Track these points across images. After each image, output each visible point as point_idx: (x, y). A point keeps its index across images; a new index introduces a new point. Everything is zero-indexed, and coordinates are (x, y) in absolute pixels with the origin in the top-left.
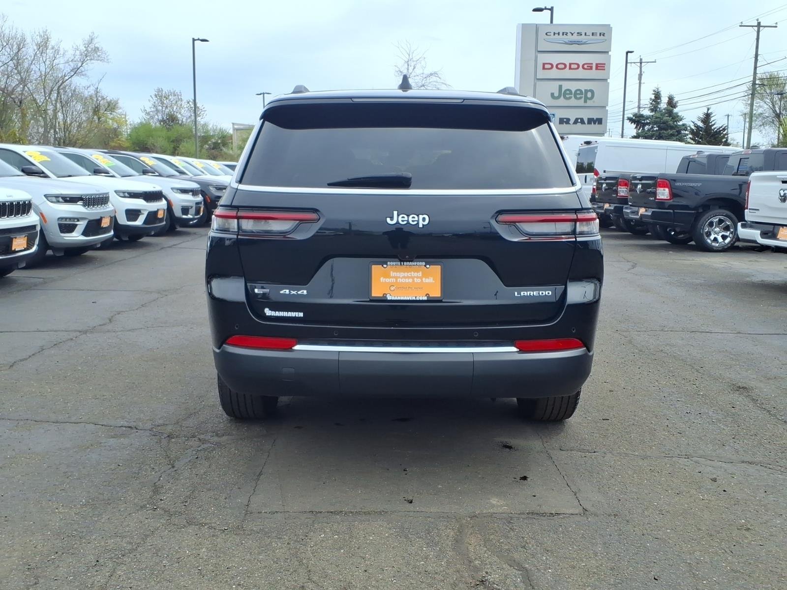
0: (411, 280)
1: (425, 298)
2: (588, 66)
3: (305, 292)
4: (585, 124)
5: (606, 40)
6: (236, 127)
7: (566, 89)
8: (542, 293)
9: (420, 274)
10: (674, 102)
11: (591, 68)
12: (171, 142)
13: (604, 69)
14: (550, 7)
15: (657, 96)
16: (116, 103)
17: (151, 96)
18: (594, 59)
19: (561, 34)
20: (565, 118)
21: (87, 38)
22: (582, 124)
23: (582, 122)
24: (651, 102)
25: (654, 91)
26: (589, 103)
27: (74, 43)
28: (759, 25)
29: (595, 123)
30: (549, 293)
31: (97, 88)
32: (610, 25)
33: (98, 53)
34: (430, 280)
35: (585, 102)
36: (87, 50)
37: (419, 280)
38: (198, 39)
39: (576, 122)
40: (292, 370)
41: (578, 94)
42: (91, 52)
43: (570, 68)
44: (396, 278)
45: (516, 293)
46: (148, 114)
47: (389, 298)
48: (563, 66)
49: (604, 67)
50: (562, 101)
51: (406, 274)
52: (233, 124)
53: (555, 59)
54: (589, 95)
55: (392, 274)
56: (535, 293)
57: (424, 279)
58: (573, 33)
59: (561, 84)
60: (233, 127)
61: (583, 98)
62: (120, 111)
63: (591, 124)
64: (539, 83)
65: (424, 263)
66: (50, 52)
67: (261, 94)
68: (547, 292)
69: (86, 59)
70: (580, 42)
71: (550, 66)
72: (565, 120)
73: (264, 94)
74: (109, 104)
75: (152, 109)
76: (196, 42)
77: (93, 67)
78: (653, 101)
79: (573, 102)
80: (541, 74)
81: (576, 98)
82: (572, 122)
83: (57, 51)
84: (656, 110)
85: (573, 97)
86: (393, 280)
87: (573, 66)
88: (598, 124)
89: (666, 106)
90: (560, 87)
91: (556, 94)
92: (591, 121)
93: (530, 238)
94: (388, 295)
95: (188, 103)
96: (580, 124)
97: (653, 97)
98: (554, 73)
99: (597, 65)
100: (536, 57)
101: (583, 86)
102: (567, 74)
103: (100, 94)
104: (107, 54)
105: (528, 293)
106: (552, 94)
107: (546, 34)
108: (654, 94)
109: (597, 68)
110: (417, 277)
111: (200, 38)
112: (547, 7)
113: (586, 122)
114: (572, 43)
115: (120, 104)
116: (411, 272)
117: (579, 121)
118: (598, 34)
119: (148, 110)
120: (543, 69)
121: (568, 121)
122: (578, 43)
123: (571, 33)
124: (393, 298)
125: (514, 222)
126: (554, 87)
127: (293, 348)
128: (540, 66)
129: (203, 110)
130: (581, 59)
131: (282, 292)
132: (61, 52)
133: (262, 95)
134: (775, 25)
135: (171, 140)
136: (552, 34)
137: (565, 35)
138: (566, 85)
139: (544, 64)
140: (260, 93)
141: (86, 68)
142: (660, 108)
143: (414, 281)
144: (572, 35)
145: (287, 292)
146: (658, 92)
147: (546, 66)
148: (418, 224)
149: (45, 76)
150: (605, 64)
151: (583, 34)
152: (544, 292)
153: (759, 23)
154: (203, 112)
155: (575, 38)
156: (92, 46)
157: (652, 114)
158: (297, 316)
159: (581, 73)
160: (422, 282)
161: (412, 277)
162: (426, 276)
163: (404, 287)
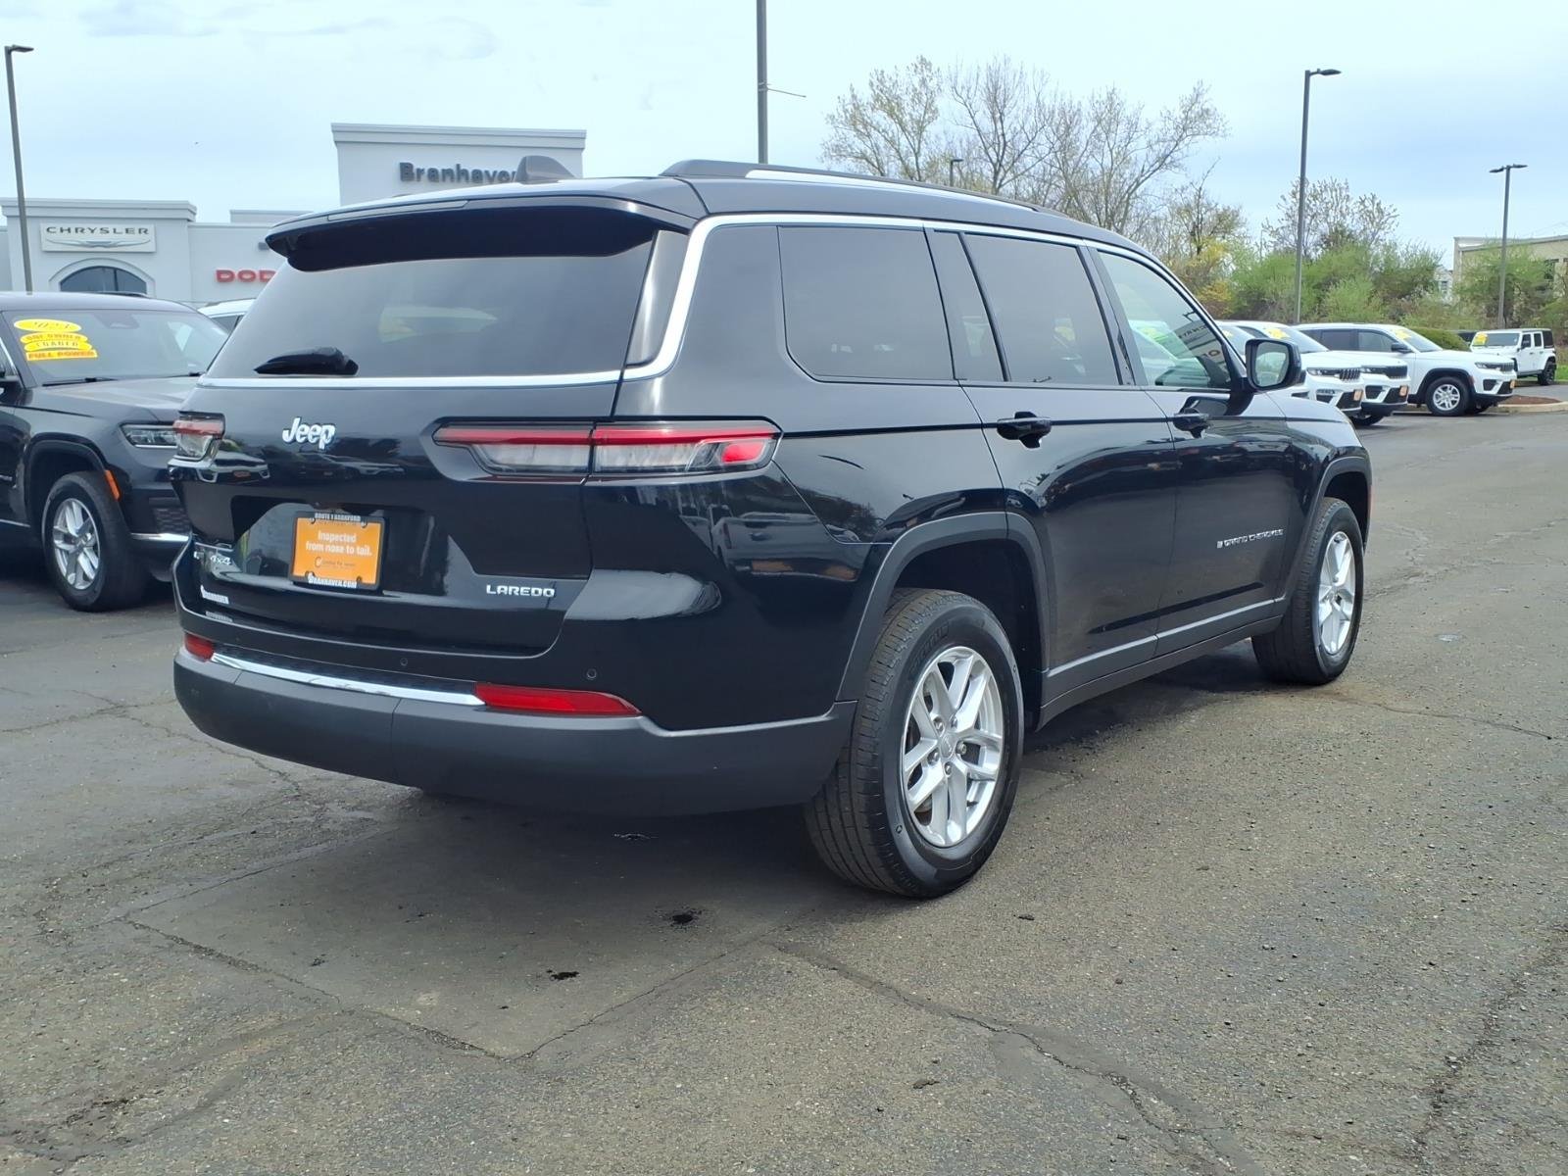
0: (339, 549)
1: (354, 585)
6: (1462, 245)
8: (536, 592)
9: (353, 539)
12: (1314, 288)
16: (1236, 214)
17: (1282, 197)
21: (1189, 93)
27: (1165, 108)
30: (548, 593)
31: (1201, 189)
33: (1207, 122)
34: (365, 551)
36: (1186, 118)
37: (350, 550)
38: (1318, 72)
42: (1195, 119)
44: (325, 543)
45: (489, 587)
46: (1275, 233)
47: (311, 580)
51: (337, 538)
52: (1457, 239)
55: (321, 535)
56: (522, 589)
57: (358, 548)
60: (1456, 245)
62: (1243, 229)
65: (359, 519)
66: (1122, 130)
67: (1501, 170)
68: (545, 590)
69: (1184, 135)
73: (1509, 168)
74: (1221, 218)
75: (1285, 223)
76: (1312, 78)
77: (1198, 149)
83: (1133, 126)
86: (320, 546)
93: (495, 476)
94: (310, 574)
95: (1363, 202)
103: (1204, 201)
104: (1225, 121)
105: (511, 588)
110: (351, 544)
111: (1322, 70)
115: (1243, 214)
116: (343, 533)
119: (1276, 225)
124: (316, 582)
125: (469, 442)
129: (1392, 215)
132: (1142, 125)
133: (1505, 171)
135: (1315, 283)
140: (1499, 168)
141: (1185, 153)
143: (345, 551)
145: (215, 558)
148: (318, 442)
149: (1111, 176)
152: (540, 590)
154: (1390, 220)
156: (1196, 108)
160: (355, 553)
161: (344, 544)
162: (360, 542)
163: (333, 562)
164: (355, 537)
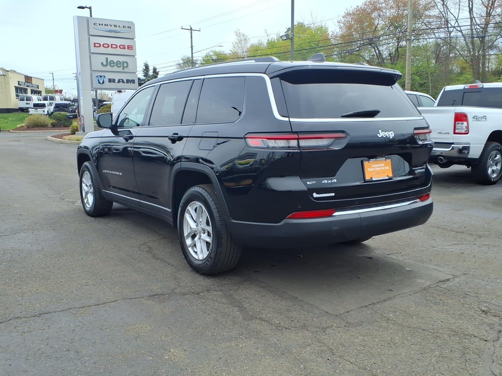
0: (380, 169)
1: (387, 178)
2: (122, 47)
3: (335, 181)
4: (125, 83)
5: (132, 31)
7: (110, 60)
9: (383, 165)
10: (157, 71)
11: (125, 48)
13: (133, 49)
14: (89, 7)
15: (147, 67)
18: (126, 43)
19: (104, 25)
20: (112, 79)
22: (123, 83)
23: (123, 82)
24: (143, 70)
25: (144, 64)
26: (126, 70)
28: (191, 29)
29: (131, 83)
32: (133, 22)
34: (387, 168)
35: (123, 69)
37: (383, 168)
39: (119, 81)
40: (338, 228)
41: (118, 64)
43: (112, 47)
44: (375, 168)
45: (416, 171)
47: (374, 179)
48: (107, 46)
49: (132, 48)
50: (108, 68)
51: (378, 165)
53: (102, 41)
54: (125, 65)
55: (373, 166)
56: (421, 170)
57: (385, 167)
58: (111, 25)
59: (107, 57)
61: (122, 66)
63: (128, 83)
64: (92, 56)
65: (384, 159)
68: (424, 170)
70: (116, 31)
71: (98, 45)
72: (112, 80)
78: (145, 70)
79: (116, 69)
80: (93, 50)
81: (117, 66)
82: (116, 81)
84: (147, 76)
85: (115, 66)
86: (373, 169)
87: (113, 46)
88: (133, 83)
89: (152, 74)
90: (107, 59)
91: (105, 63)
92: (128, 81)
96: (122, 83)
97: (144, 68)
98: (102, 50)
99: (128, 46)
100: (89, 39)
101: (121, 59)
102: (110, 50)
105: (419, 171)
106: (102, 63)
107: (94, 24)
108: (145, 66)
109: (128, 49)
110: (383, 167)
112: (87, 7)
113: (125, 82)
114: (111, 31)
116: (380, 164)
117: (121, 81)
118: (127, 27)
120: (94, 47)
121: (114, 81)
122: (115, 32)
123: (110, 25)
124: (375, 180)
126: (103, 59)
127: (333, 215)
128: (92, 45)
130: (118, 42)
131: (323, 182)
134: (199, 30)
136: (98, 25)
137: (106, 26)
138: (110, 58)
139: (95, 44)
142: (149, 75)
143: (381, 169)
144: (111, 26)
145: (326, 181)
146: (147, 65)
147: (97, 45)
148: (390, 136)
150: (132, 46)
151: (118, 26)
153: (191, 28)
155: (113, 28)
157: (144, 78)
158: (331, 195)
159: (118, 51)
160: (384, 169)
161: (381, 167)
162: (386, 165)
163: (378, 173)
164: (383, 164)
